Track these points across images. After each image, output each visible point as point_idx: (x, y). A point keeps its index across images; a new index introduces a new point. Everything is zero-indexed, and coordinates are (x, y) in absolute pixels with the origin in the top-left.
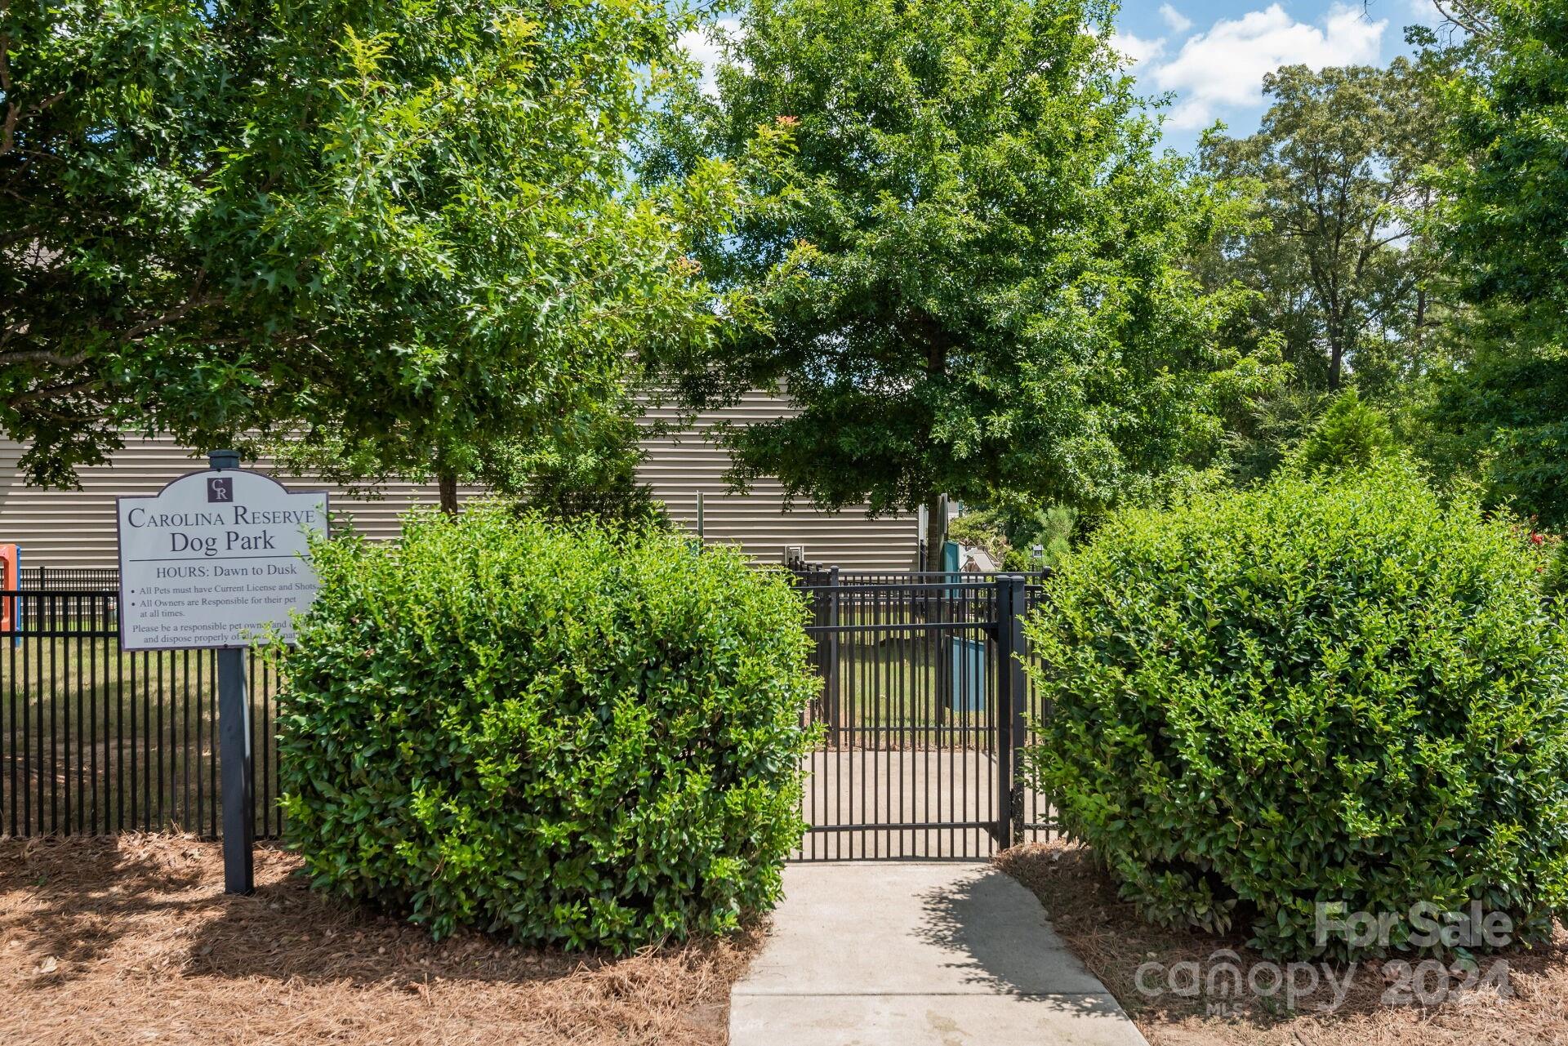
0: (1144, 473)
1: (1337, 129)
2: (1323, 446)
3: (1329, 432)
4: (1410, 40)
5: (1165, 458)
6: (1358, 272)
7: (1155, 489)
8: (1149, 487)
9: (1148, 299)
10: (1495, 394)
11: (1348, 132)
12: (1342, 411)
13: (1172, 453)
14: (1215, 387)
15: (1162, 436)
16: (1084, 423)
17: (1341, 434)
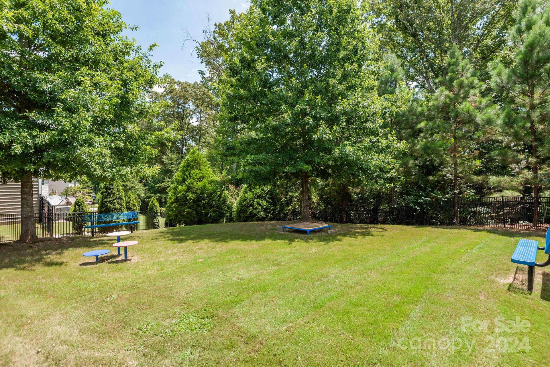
0: (127, 167)
1: (182, 94)
2: (188, 163)
3: (190, 159)
4: (199, 73)
5: (137, 161)
6: (187, 128)
7: (132, 173)
8: (129, 172)
9: (127, 98)
10: (244, 146)
11: (184, 96)
12: (193, 153)
13: (139, 160)
14: (156, 137)
15: (135, 153)
16: (94, 141)
17: (193, 160)
